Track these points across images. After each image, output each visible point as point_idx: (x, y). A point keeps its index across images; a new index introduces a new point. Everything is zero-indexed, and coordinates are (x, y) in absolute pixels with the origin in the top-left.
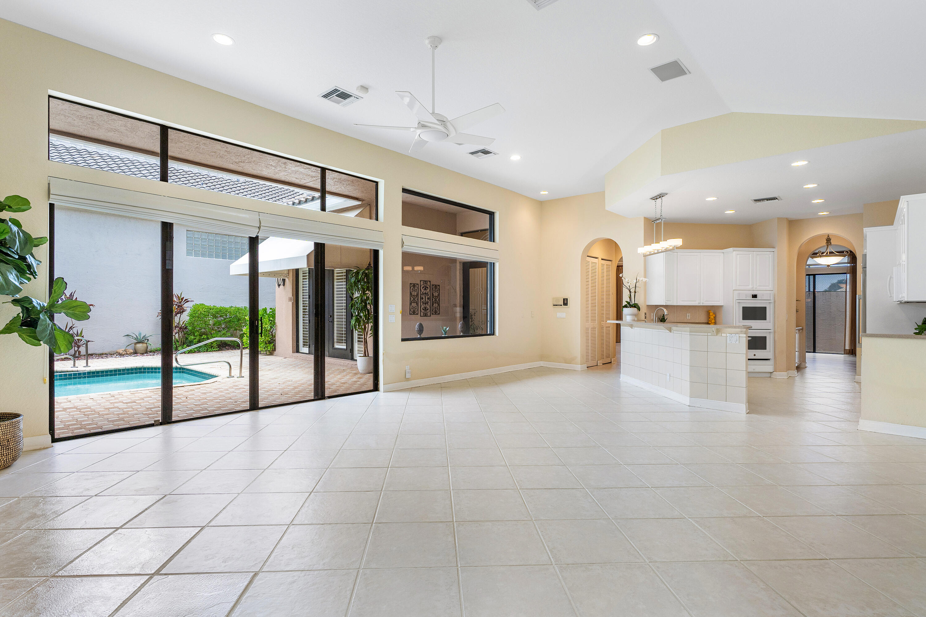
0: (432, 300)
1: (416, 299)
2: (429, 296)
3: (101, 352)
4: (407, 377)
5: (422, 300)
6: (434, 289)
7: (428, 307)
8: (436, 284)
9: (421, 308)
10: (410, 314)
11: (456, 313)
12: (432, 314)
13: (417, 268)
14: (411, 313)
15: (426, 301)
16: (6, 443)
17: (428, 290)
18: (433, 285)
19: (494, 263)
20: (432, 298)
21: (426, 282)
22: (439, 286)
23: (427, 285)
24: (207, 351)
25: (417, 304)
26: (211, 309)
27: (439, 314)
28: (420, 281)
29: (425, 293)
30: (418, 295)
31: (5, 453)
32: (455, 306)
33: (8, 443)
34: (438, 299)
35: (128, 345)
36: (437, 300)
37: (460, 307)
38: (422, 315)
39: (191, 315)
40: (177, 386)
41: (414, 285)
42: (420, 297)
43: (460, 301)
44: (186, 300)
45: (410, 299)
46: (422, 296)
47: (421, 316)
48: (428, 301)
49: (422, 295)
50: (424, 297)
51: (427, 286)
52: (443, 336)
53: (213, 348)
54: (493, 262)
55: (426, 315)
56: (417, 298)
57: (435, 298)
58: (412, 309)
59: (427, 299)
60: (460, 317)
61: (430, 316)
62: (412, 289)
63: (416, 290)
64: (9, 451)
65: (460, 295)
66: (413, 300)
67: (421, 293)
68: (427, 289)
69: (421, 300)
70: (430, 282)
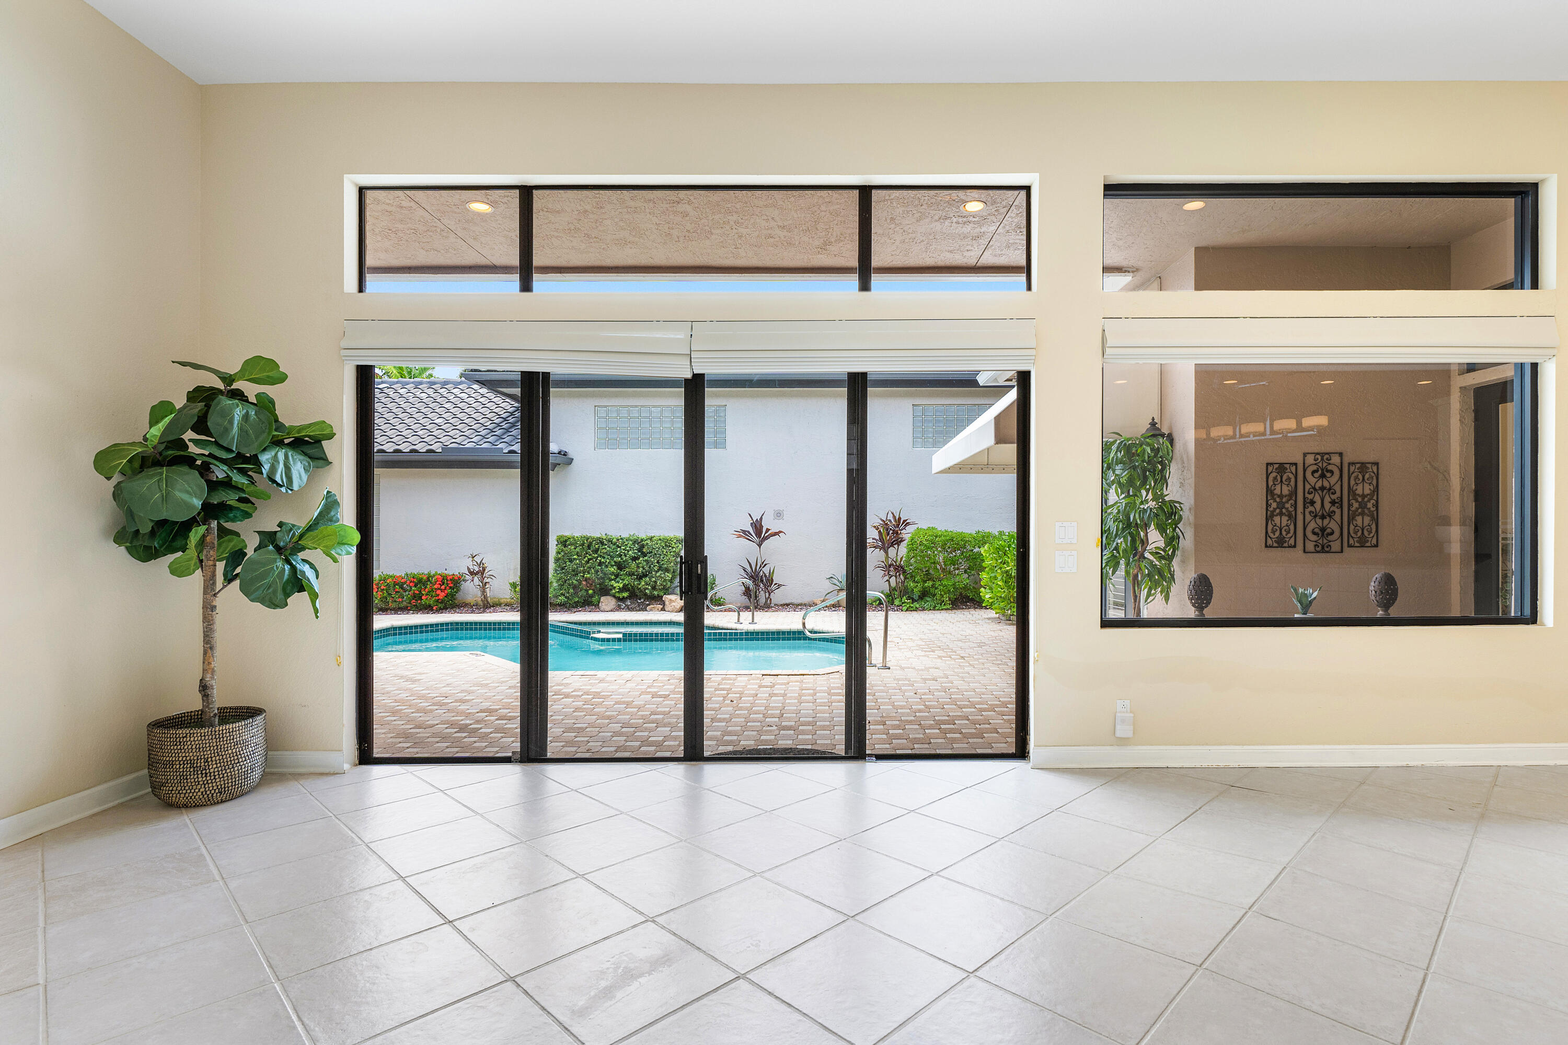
0: (1350, 505)
1: (1288, 505)
2: (1338, 494)
3: (799, 601)
4: (1118, 734)
5: (1311, 508)
6: (1355, 474)
7: (1334, 526)
8: (1364, 461)
9: (1305, 529)
10: (1266, 546)
11: (1450, 542)
12: (1349, 546)
13: (1308, 422)
14: (1269, 542)
15: (1327, 509)
16: (203, 764)
17: (1334, 479)
18: (1353, 464)
19: (1534, 366)
20: (1349, 501)
21: (1326, 456)
22: (1377, 464)
23: (1330, 464)
24: (934, 609)
25: (1293, 518)
26: (936, 537)
27: (1376, 546)
28: (1305, 455)
29: (1322, 488)
30: (1294, 493)
31: (200, 779)
32: (1446, 521)
33: (206, 764)
34: (1372, 501)
35: (828, 593)
36: (1370, 505)
37: (1463, 523)
38: (1310, 546)
39: (911, 549)
40: (769, 673)
41: (1282, 468)
42: (1304, 498)
43: (1463, 507)
44: (904, 521)
45: (1268, 505)
46: (1310, 497)
47: (1304, 551)
48: (1333, 508)
49: (1309, 493)
50: (1317, 499)
51: (1330, 467)
52: (1296, 616)
53: (944, 605)
54: (1528, 360)
55: (1323, 549)
56: (1292, 502)
57: (1360, 499)
58: (1274, 532)
59: (1327, 506)
60: (1461, 554)
61: (1342, 552)
62: (1275, 478)
63: (1289, 479)
64: (208, 778)
65: (1462, 489)
66: (1278, 508)
67: (1308, 487)
68: (1328, 475)
69: (1304, 508)
70: (1341, 454)
